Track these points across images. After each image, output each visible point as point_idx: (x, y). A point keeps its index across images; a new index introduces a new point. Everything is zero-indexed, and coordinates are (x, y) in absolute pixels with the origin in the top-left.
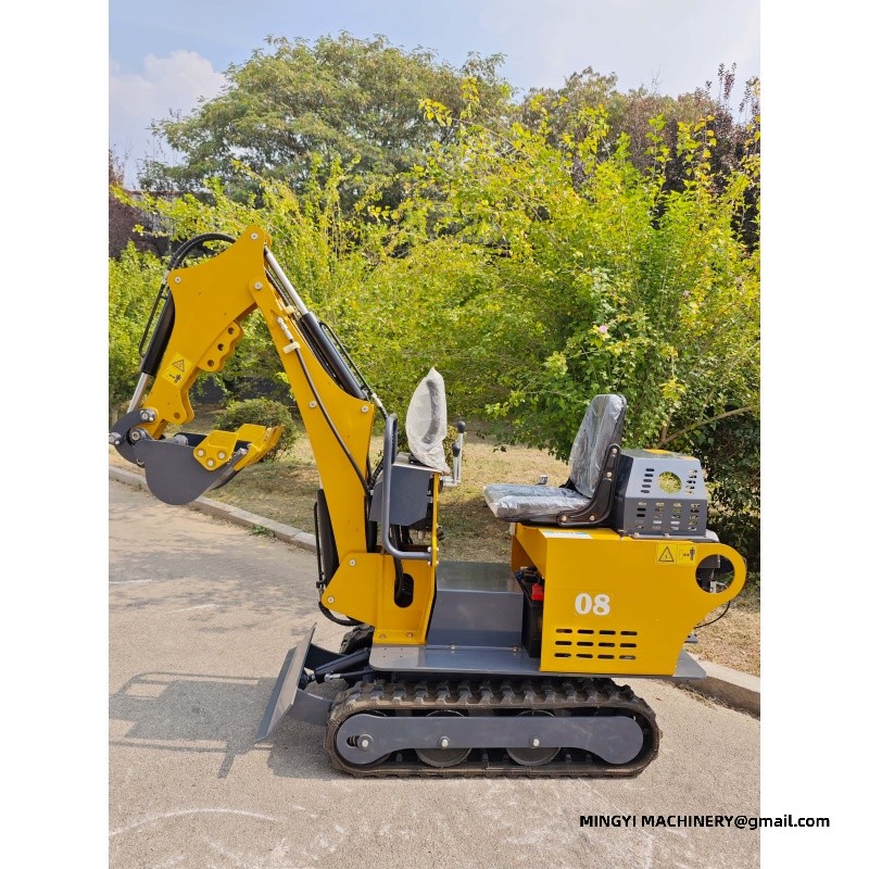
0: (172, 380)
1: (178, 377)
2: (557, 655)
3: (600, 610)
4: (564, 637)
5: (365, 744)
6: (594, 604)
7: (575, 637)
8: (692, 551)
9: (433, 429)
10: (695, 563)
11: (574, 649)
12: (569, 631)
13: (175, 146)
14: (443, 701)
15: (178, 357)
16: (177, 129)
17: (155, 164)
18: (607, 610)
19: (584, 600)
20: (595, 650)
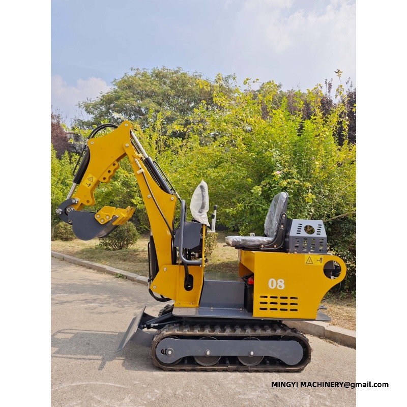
0: (87, 186)
1: (90, 185)
2: (261, 309)
3: (280, 287)
4: (264, 300)
5: (170, 353)
6: (277, 284)
7: (269, 300)
8: (321, 259)
9: (203, 207)
10: (323, 264)
11: (269, 306)
12: (266, 297)
13: (88, 112)
14: (207, 332)
15: (90, 176)
16: (89, 105)
17: (78, 120)
18: (283, 287)
19: (272, 282)
20: (279, 306)
